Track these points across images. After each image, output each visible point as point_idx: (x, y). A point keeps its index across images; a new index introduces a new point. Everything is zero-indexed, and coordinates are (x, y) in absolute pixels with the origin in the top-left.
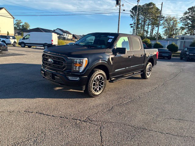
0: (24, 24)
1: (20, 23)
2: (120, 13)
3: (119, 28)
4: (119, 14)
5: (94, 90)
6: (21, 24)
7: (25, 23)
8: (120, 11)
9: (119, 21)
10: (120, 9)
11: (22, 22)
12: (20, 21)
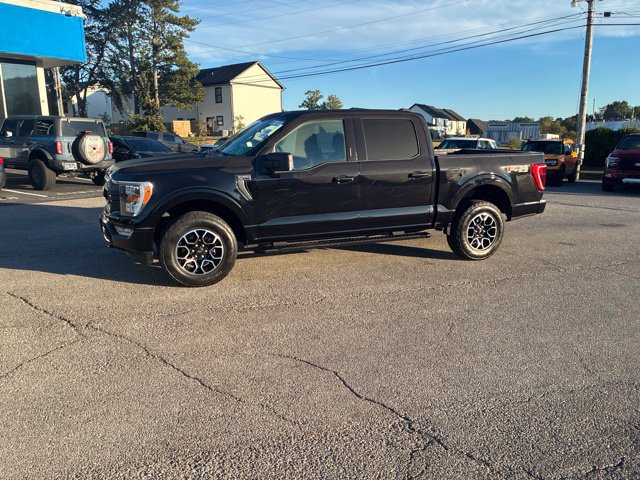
0: (327, 101)
1: (317, 100)
2: (589, 25)
3: (584, 83)
4: (588, 31)
5: (183, 268)
6: (320, 103)
7: (329, 99)
8: (589, 19)
9: (587, 54)
10: (590, 12)
11: (321, 96)
12: (318, 92)
